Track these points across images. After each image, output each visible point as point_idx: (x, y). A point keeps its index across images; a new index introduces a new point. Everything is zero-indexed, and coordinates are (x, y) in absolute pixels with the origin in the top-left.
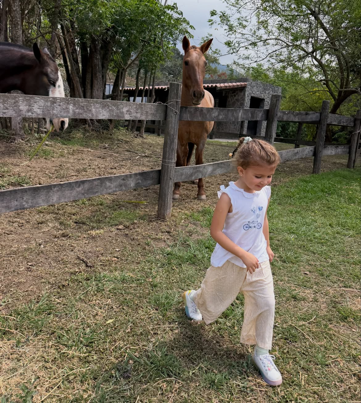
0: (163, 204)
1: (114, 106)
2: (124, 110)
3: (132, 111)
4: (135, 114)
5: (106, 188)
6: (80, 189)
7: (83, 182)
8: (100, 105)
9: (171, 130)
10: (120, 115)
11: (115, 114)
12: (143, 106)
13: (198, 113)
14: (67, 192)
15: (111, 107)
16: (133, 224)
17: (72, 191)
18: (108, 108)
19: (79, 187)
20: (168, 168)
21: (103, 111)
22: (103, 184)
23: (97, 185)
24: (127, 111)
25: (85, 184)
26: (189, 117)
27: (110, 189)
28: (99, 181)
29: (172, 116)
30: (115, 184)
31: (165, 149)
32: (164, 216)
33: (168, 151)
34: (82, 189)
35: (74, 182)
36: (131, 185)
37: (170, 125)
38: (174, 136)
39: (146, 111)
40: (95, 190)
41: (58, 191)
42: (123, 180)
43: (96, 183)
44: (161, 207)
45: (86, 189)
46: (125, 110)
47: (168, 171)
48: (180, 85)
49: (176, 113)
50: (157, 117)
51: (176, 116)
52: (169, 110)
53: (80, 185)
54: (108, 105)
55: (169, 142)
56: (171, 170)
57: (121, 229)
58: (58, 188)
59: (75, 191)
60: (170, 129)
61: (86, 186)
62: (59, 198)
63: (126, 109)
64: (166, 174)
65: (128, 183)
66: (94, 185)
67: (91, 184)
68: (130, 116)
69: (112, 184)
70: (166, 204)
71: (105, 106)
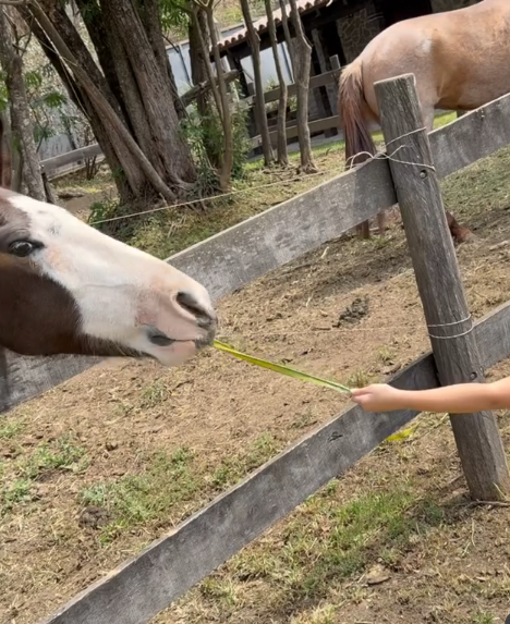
0: (476, 457)
1: (236, 245)
2: (267, 242)
3: (289, 231)
4: (303, 236)
5: (296, 487)
6: (227, 523)
7: (228, 502)
8: (196, 264)
9: (425, 229)
10: (262, 261)
11: (246, 268)
12: (317, 200)
13: (488, 125)
14: (194, 552)
15: (229, 252)
16: (409, 548)
17: (208, 542)
18: (222, 260)
19: (222, 521)
20: (455, 346)
21: (212, 274)
22: (285, 480)
23: (271, 490)
24: (279, 238)
25: (236, 502)
26: (463, 156)
27: (307, 484)
28: (270, 476)
29: (414, 189)
30: (317, 461)
31: (425, 291)
32: (491, 488)
33: (436, 295)
34: (233, 522)
35: (203, 514)
36: (361, 441)
37: (418, 217)
38: (440, 244)
39: (331, 209)
40: (270, 507)
41: (170, 560)
42: (336, 437)
43: (263, 485)
44: (473, 465)
45: (245, 515)
46: (270, 239)
47: (458, 357)
48: (408, 82)
49: (424, 171)
50: (368, 207)
51: (426, 182)
52: (397, 174)
53: (222, 514)
54: (219, 254)
55: (430, 267)
56: (466, 349)
57: (381, 583)
58: (167, 554)
59: (216, 538)
60: (421, 229)
61: (240, 506)
62: (181, 577)
63: (274, 235)
64: (453, 364)
65: (351, 439)
66: (261, 494)
67: (251, 494)
68: (291, 250)
69: (307, 465)
70: (485, 454)
71: (212, 258)
